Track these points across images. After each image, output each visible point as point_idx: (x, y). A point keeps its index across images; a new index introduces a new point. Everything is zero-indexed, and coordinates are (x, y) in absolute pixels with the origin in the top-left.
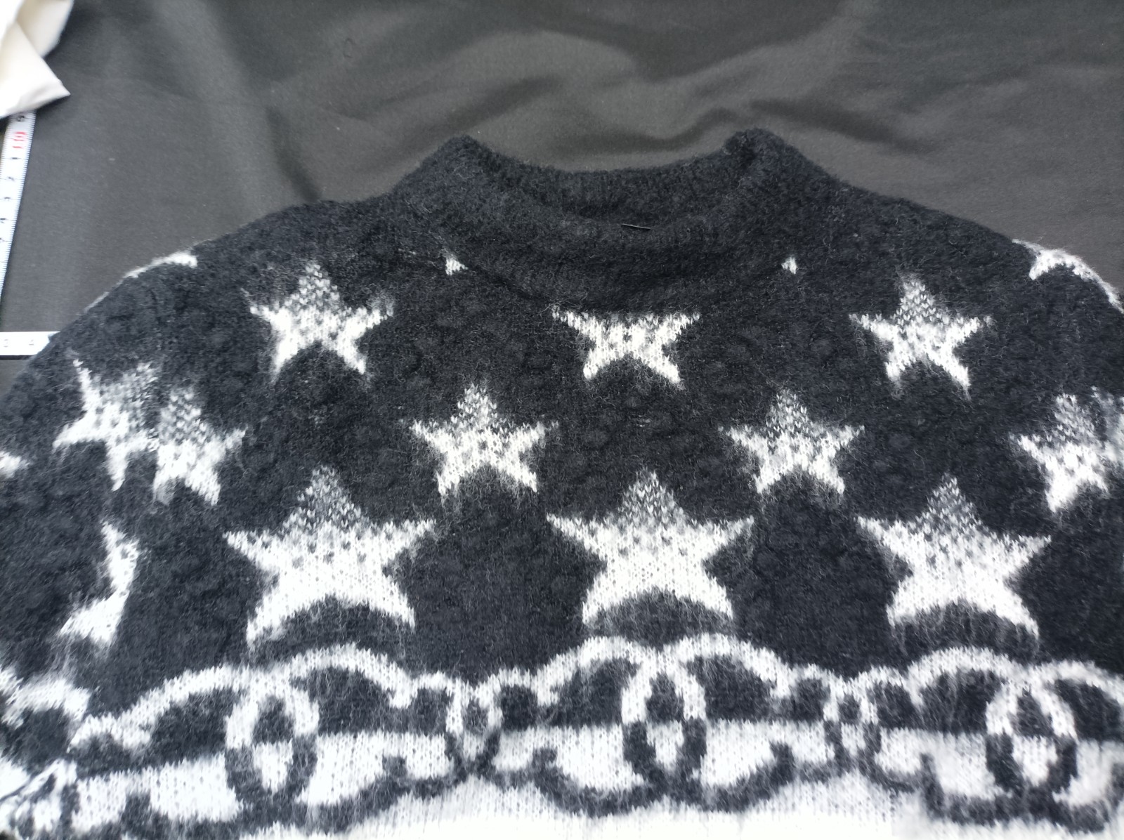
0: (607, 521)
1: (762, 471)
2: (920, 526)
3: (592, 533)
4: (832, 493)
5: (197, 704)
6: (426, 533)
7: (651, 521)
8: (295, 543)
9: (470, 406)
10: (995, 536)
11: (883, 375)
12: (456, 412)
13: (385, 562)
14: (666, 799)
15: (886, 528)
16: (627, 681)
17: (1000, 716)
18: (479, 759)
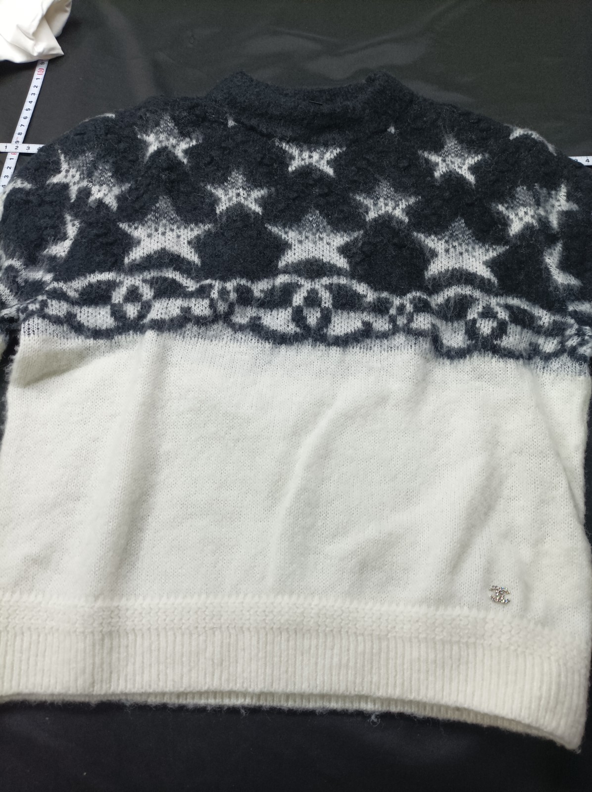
0: (294, 228)
1: (369, 212)
2: (444, 237)
3: (286, 233)
4: (402, 222)
5: (100, 284)
6: (209, 229)
7: (314, 230)
8: (149, 227)
9: (234, 179)
10: (481, 245)
11: (432, 176)
12: (226, 180)
13: (189, 239)
15: (427, 238)
16: (296, 290)
17: (473, 314)
18: (225, 314)
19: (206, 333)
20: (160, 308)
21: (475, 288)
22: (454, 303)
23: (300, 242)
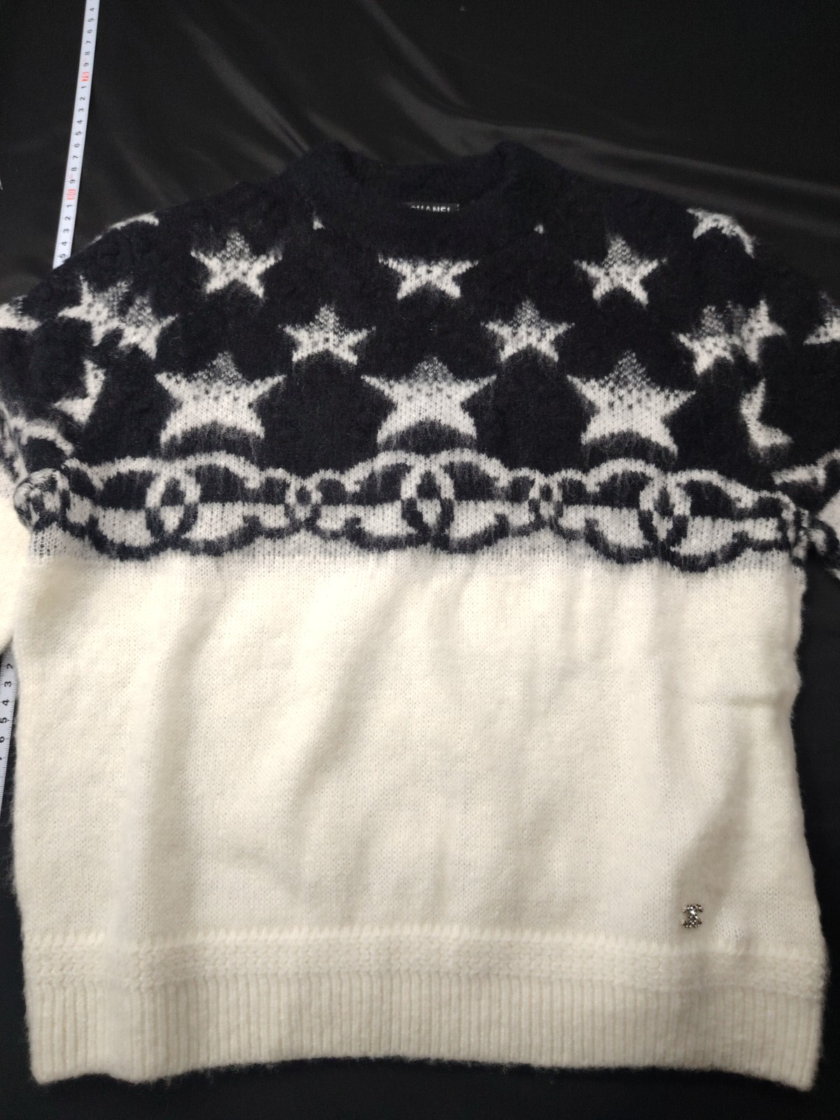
0: (402, 381)
1: (506, 347)
2: (607, 382)
3: (391, 387)
4: (550, 360)
6: (279, 383)
7: (431, 380)
9: (323, 318)
10: (658, 389)
11: (590, 297)
12: (313, 320)
13: (251, 401)
14: (429, 545)
15: (584, 383)
16: (404, 476)
17: (648, 500)
18: (307, 520)
19: (284, 548)
20: (212, 519)
21: (647, 462)
22: (622, 482)
23: (409, 398)
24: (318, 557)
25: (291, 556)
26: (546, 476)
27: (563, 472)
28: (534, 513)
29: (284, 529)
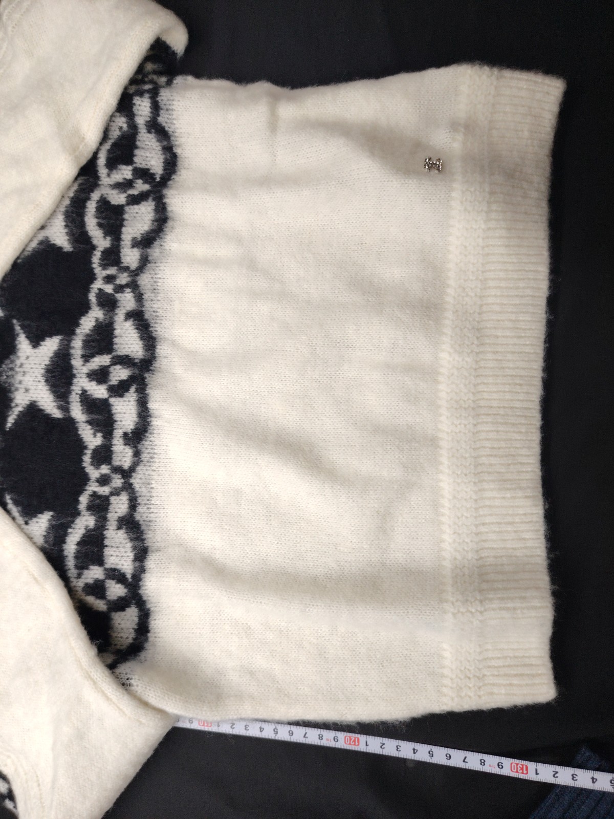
14: (146, 375)
16: (88, 395)
17: (117, 198)
18: (123, 477)
19: (145, 496)
20: (117, 556)
21: (89, 199)
22: (103, 219)
23: (27, 390)
24: (154, 468)
25: (153, 491)
26: (95, 279)
27: (94, 266)
28: (125, 289)
29: (130, 497)
